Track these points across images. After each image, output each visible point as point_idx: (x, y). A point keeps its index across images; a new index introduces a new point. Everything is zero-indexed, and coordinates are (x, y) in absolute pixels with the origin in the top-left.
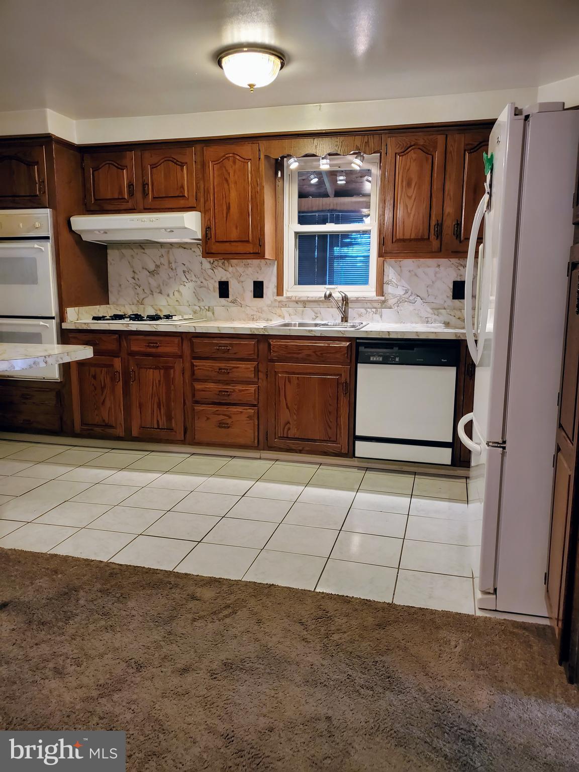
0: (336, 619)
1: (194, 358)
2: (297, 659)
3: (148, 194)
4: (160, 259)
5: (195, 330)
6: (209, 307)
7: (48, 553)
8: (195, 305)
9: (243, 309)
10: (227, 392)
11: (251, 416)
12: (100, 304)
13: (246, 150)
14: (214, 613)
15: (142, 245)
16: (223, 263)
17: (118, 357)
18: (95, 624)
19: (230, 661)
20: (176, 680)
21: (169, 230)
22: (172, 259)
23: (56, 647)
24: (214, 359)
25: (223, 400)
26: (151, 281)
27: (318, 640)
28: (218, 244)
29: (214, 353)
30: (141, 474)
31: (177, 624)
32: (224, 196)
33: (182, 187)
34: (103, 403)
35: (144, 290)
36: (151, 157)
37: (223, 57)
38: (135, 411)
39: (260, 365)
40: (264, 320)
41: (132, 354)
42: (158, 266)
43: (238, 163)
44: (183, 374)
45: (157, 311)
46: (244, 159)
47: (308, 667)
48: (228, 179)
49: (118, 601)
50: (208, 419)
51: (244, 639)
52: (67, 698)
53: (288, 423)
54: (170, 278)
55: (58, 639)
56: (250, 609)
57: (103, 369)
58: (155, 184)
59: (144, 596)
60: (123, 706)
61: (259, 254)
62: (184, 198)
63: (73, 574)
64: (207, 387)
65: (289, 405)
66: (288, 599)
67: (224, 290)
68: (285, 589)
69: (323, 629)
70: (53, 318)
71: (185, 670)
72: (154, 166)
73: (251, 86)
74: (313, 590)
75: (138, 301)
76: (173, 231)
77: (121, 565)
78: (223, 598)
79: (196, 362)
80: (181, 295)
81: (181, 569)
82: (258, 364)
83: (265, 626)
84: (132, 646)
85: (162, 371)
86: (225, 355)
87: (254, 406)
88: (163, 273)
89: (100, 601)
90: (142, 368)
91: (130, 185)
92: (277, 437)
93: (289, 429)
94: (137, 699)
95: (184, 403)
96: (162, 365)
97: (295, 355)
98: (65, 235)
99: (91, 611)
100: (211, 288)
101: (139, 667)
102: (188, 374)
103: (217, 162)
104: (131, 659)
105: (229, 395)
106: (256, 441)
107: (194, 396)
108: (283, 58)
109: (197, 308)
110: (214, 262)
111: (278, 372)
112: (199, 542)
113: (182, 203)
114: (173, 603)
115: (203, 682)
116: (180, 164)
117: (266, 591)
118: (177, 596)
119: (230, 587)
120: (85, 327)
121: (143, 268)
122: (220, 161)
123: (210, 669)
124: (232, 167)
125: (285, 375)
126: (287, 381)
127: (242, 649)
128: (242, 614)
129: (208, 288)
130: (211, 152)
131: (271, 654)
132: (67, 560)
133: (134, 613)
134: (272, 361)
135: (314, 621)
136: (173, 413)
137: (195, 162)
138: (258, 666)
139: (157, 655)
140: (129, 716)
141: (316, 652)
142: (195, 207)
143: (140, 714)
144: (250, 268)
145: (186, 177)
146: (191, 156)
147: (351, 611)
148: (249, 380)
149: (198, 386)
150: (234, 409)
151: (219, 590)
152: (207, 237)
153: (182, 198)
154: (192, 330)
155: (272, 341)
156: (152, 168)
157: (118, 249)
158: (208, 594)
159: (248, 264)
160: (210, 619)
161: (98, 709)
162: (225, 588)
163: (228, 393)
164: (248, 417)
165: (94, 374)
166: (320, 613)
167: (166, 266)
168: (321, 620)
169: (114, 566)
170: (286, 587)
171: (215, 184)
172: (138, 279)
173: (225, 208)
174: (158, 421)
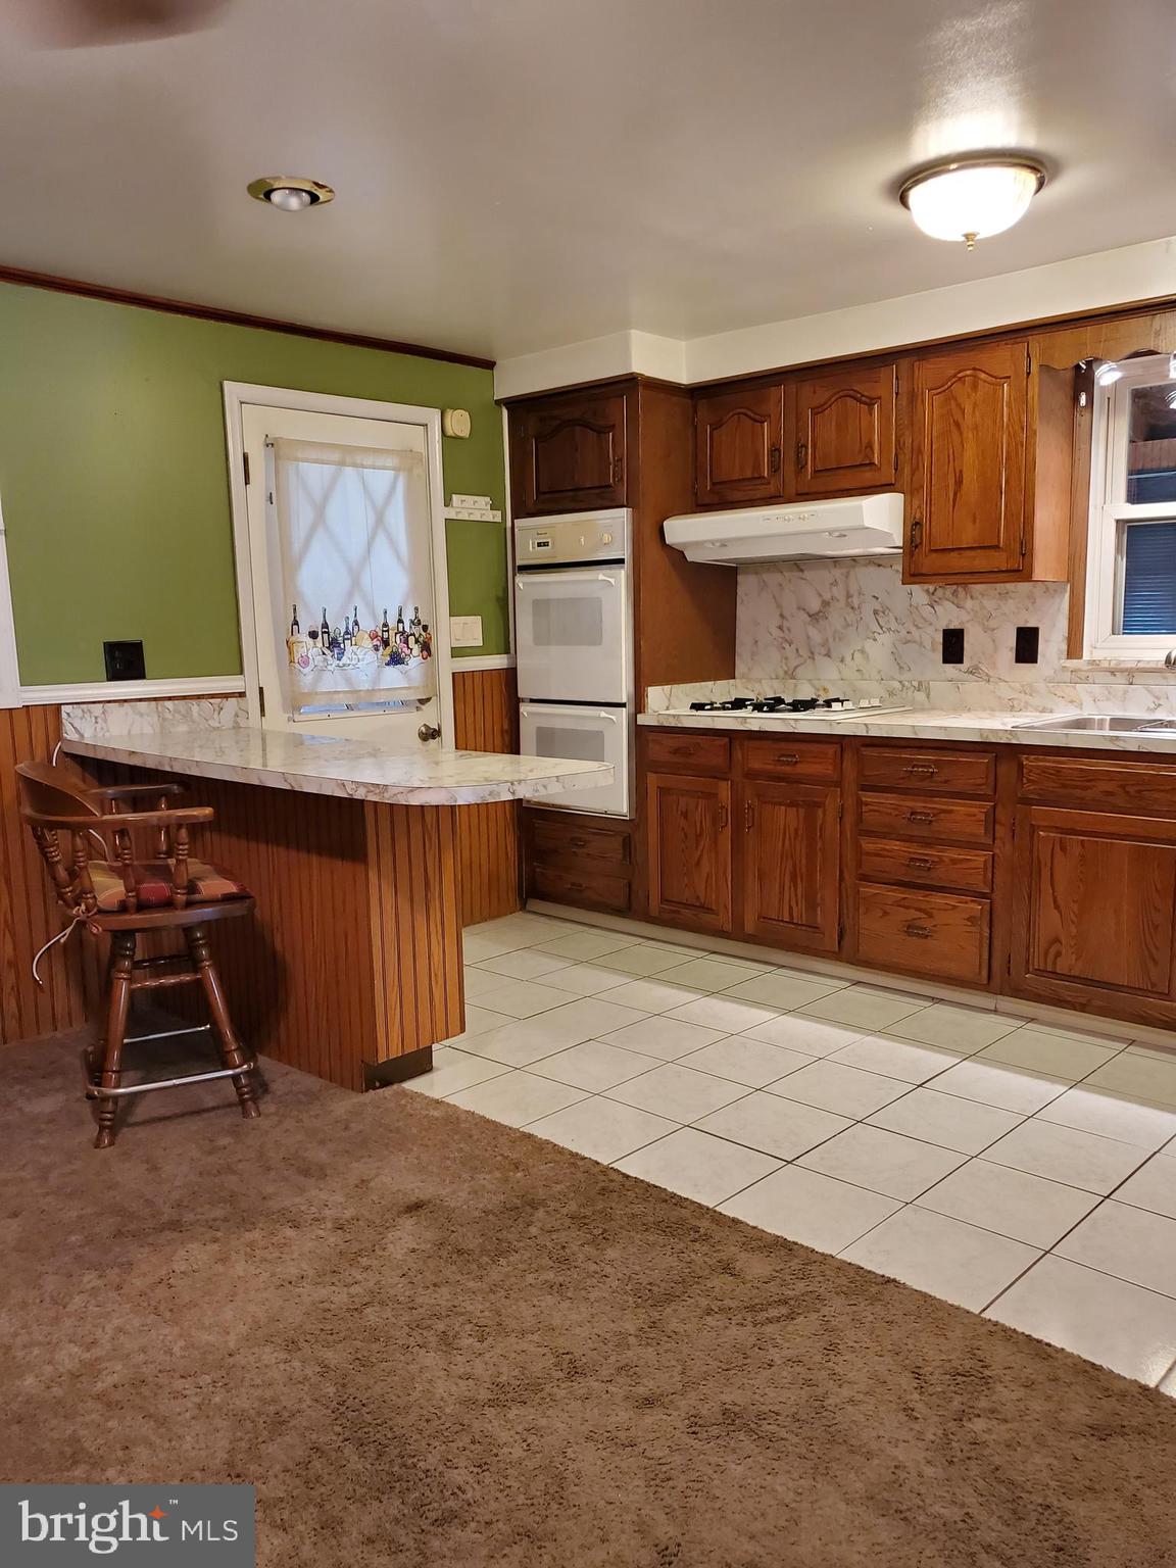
0: (999, 1387)
1: (864, 788)
2: (874, 1446)
3: (806, 464)
4: (830, 589)
5: (867, 732)
6: (920, 683)
7: (521, 1130)
8: (893, 679)
9: (991, 686)
10: (927, 861)
11: (974, 917)
12: (716, 678)
13: (1000, 359)
14: (751, 1308)
15: (799, 564)
16: (955, 594)
17: (726, 780)
18: (536, 1275)
19: (737, 1409)
20: (623, 1415)
21: (837, 534)
22: (853, 589)
23: (461, 1298)
24: (905, 792)
25: (919, 877)
26: (813, 633)
27: (936, 1419)
28: (934, 555)
29: (903, 778)
30: (744, 1008)
31: (675, 1311)
32: (951, 457)
33: (870, 446)
34: (698, 864)
35: (797, 650)
36: (815, 392)
37: (910, 188)
38: (752, 885)
39: (999, 809)
40: (1037, 710)
41: (751, 775)
42: (826, 604)
43: (983, 388)
44: (841, 818)
45: (818, 690)
46: (996, 378)
47: (888, 1468)
48: (961, 421)
49: (593, 1242)
50: (885, 913)
51: (785, 1374)
52: (440, 1389)
53: (1057, 940)
54: (848, 625)
55: (471, 1284)
56: (826, 1319)
57: (700, 801)
58: (819, 444)
59: (640, 1243)
60: (517, 1433)
61: (1021, 571)
62: (873, 467)
63: (542, 1175)
64: (887, 847)
65: (1061, 903)
66: (912, 1318)
67: (953, 646)
68: (916, 1296)
69: (957, 1400)
70: (623, 705)
71: (649, 1402)
72: (817, 411)
73: (968, 236)
74: (977, 1313)
75: (786, 672)
76: (845, 536)
77: (628, 1177)
78: (782, 1283)
79: (867, 797)
80: (867, 658)
81: (728, 1210)
82: (994, 807)
83: (840, 1359)
84: (578, 1330)
85: (802, 811)
86: (926, 784)
87: (984, 896)
88: (835, 619)
89: (564, 1233)
90: (765, 803)
91: (774, 450)
92: (1031, 970)
93: (1058, 954)
94: (543, 1427)
95: (841, 879)
96: (802, 799)
97: (1078, 792)
98: (653, 552)
99: (541, 1248)
100: (928, 643)
101: (575, 1372)
102: (849, 819)
103: (940, 390)
104: (567, 1353)
105: (929, 869)
106: (985, 973)
107: (859, 865)
108: (1039, 167)
109: (897, 685)
110: (935, 590)
111: (1039, 826)
112: (789, 1162)
113: (868, 477)
114: (685, 1270)
115: (671, 1432)
116: (868, 400)
117: (874, 1289)
118: (698, 1258)
119: (807, 1264)
120: (673, 723)
121: (799, 608)
122: (946, 387)
123: (693, 1412)
124: (969, 396)
125: (1052, 835)
126: (1057, 847)
127: (771, 1392)
128: (806, 1324)
129: (921, 644)
130: (929, 372)
131: (824, 1420)
132: (543, 1149)
133: (608, 1270)
134: (1026, 801)
135: (948, 1377)
136: (819, 895)
137: (897, 394)
138: (785, 1436)
139: (613, 1359)
140: (518, 1452)
141: (920, 1444)
142: (892, 484)
143: (537, 1455)
144: (1011, 601)
145: (877, 427)
146: (888, 383)
147: (1041, 1378)
148: (973, 840)
149: (869, 845)
150: (939, 899)
151: (782, 1266)
152: (912, 542)
153: (868, 468)
154: (862, 732)
155: (1027, 759)
156: (814, 414)
157: (756, 573)
158: (757, 1267)
159: (1007, 593)
160: (740, 1316)
161: (476, 1425)
162: (795, 1264)
163: (928, 865)
164: (968, 919)
165: (684, 810)
166: (968, 1364)
167: (842, 603)
168: (964, 1379)
169: (614, 1176)
170: (921, 1292)
171: (935, 434)
172: (789, 630)
173: (951, 482)
174: (791, 908)
